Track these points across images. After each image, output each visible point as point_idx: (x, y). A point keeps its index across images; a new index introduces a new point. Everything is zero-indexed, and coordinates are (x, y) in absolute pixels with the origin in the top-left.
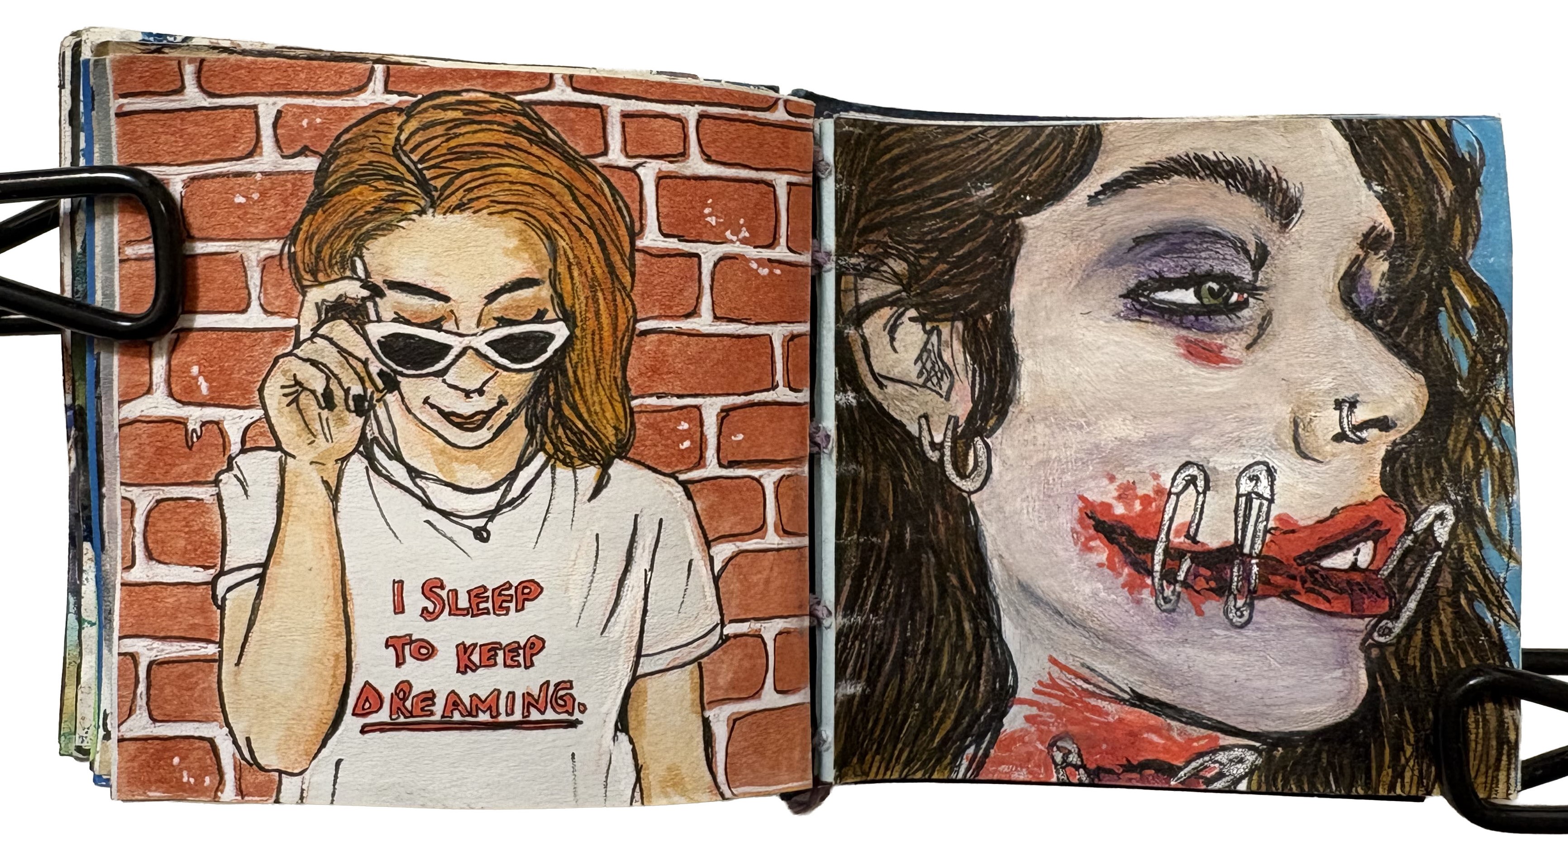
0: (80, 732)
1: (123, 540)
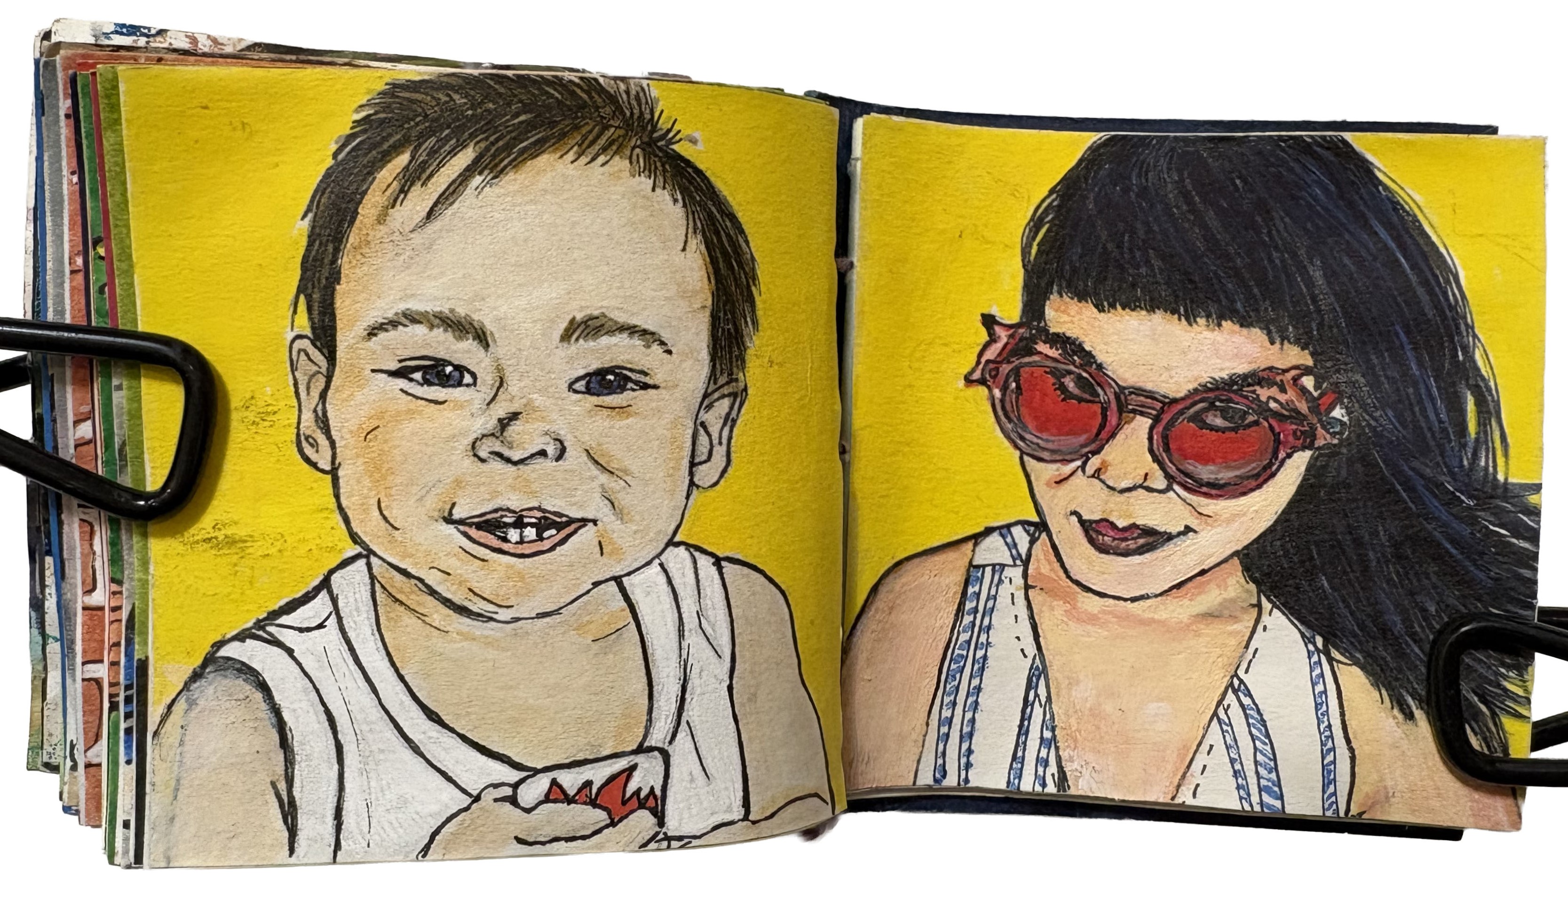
0: (47, 748)
1: (82, 563)
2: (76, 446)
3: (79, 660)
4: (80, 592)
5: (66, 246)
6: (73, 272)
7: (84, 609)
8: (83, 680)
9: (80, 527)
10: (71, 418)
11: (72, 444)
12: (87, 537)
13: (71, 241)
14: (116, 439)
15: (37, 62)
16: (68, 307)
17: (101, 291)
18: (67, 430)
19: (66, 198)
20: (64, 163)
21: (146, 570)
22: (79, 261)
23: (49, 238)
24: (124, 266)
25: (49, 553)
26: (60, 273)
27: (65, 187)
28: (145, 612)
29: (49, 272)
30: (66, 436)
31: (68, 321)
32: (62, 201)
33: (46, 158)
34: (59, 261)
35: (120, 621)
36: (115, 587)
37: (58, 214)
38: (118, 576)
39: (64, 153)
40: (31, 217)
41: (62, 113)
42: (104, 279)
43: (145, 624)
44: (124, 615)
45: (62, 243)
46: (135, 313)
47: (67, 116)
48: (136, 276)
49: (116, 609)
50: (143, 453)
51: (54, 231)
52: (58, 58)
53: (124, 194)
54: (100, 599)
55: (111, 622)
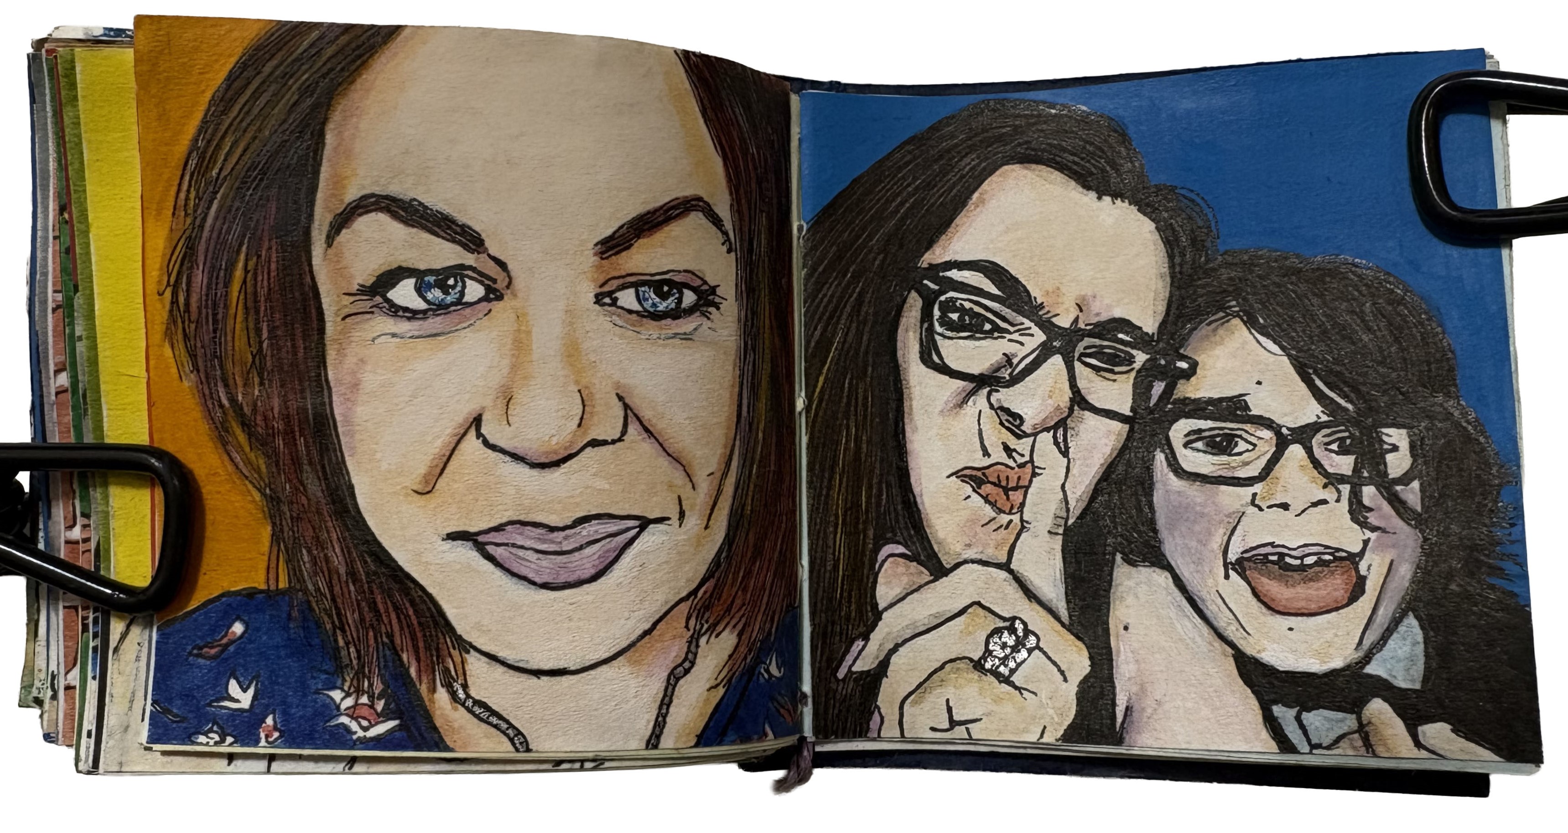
2: (57, 393)
4: (63, 527)
5: (51, 216)
6: (54, 238)
8: (65, 608)
10: (52, 368)
11: (53, 392)
13: (55, 210)
14: (81, 385)
15: (29, 56)
16: (50, 269)
17: (67, 252)
18: (51, 379)
19: (52, 173)
20: (50, 143)
21: (107, 504)
24: (83, 227)
26: (46, 239)
27: (51, 164)
28: (108, 541)
29: (40, 239)
30: (49, 385)
32: (49, 176)
33: (37, 140)
34: (46, 228)
35: (89, 551)
36: (86, 521)
38: (87, 511)
39: (50, 135)
42: (69, 242)
43: (108, 551)
44: (93, 545)
45: (48, 213)
48: (91, 235)
49: (86, 540)
50: (100, 396)
52: (42, 51)
53: (82, 163)
54: (76, 533)
55: (83, 552)
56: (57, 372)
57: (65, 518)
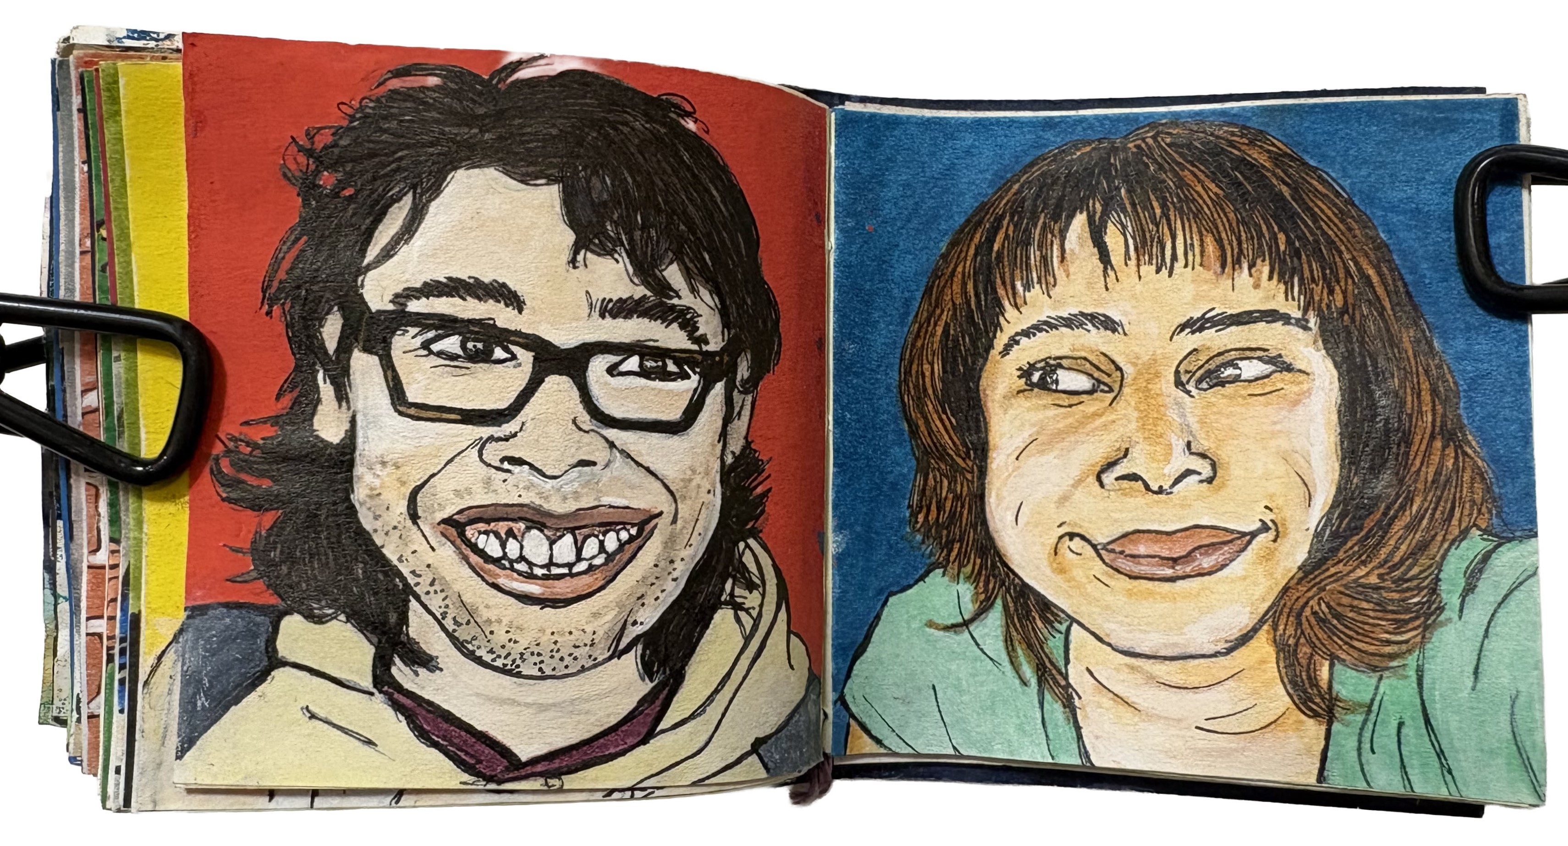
0: (57, 703)
1: (88, 524)
2: (84, 414)
3: (84, 615)
4: (85, 551)
5: (77, 229)
6: (82, 253)
7: (89, 567)
8: (88, 634)
9: (87, 490)
10: (79, 388)
11: (79, 412)
12: (93, 500)
13: (81, 224)
14: (116, 407)
15: (53, 62)
16: (78, 286)
17: (103, 269)
18: (76, 399)
19: (78, 185)
20: (76, 154)
21: (140, 528)
22: (88, 243)
23: (62, 222)
25: (59, 517)
26: (71, 254)
27: (77, 174)
28: (139, 569)
29: (62, 254)
30: (75, 405)
31: (77, 298)
32: (74, 188)
33: (60, 149)
34: (71, 242)
35: (117, 578)
36: (114, 547)
37: (70, 200)
38: (116, 536)
39: (76, 144)
40: (48, 205)
41: (75, 108)
42: (106, 259)
43: (138, 579)
44: (121, 572)
45: (74, 227)
46: (132, 289)
47: (79, 110)
48: (133, 254)
49: (114, 567)
50: (138, 419)
51: (66, 215)
52: (71, 58)
53: (124, 179)
54: (102, 557)
55: (110, 579)
56: (84, 392)
57: (89, 543)
